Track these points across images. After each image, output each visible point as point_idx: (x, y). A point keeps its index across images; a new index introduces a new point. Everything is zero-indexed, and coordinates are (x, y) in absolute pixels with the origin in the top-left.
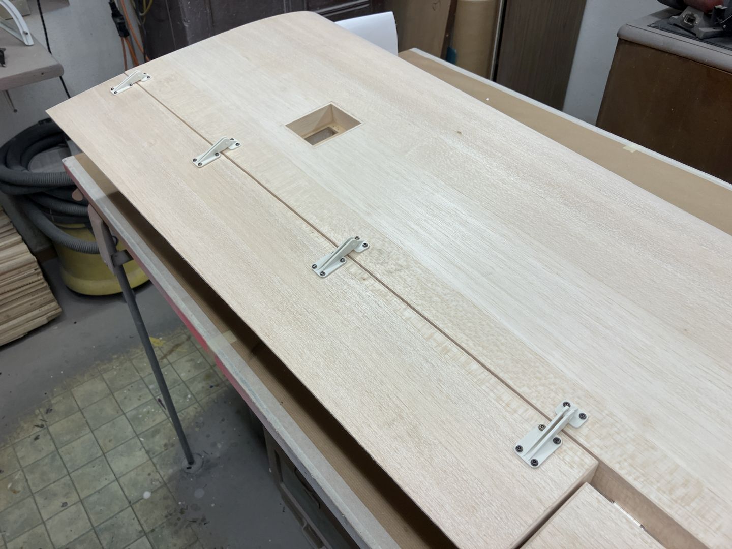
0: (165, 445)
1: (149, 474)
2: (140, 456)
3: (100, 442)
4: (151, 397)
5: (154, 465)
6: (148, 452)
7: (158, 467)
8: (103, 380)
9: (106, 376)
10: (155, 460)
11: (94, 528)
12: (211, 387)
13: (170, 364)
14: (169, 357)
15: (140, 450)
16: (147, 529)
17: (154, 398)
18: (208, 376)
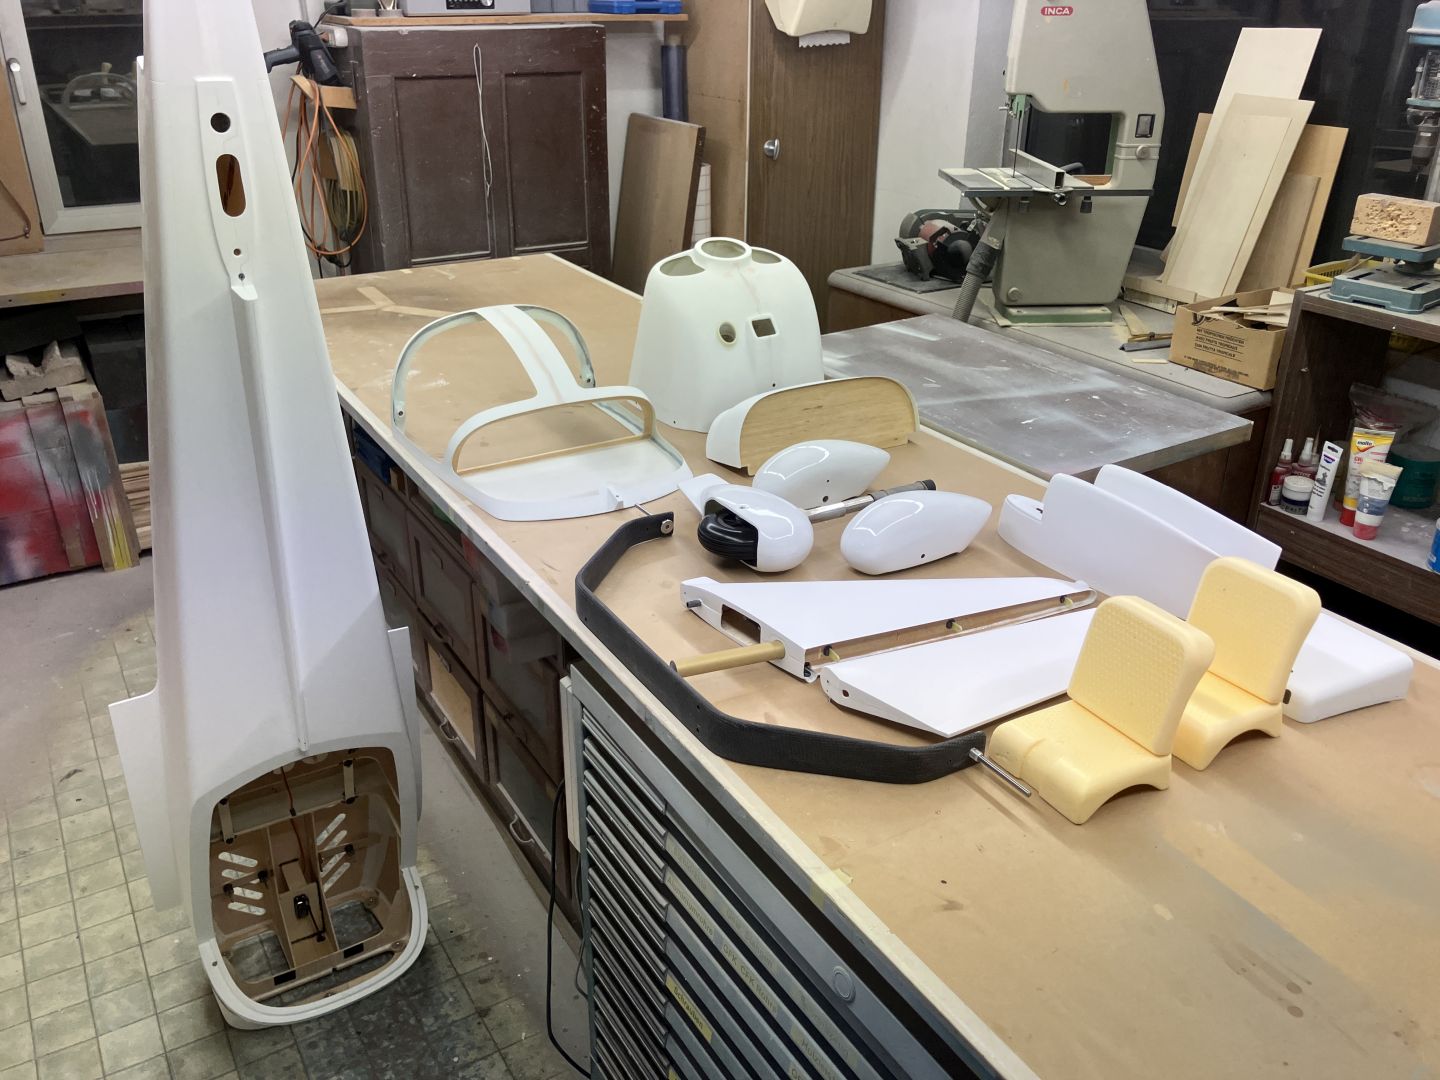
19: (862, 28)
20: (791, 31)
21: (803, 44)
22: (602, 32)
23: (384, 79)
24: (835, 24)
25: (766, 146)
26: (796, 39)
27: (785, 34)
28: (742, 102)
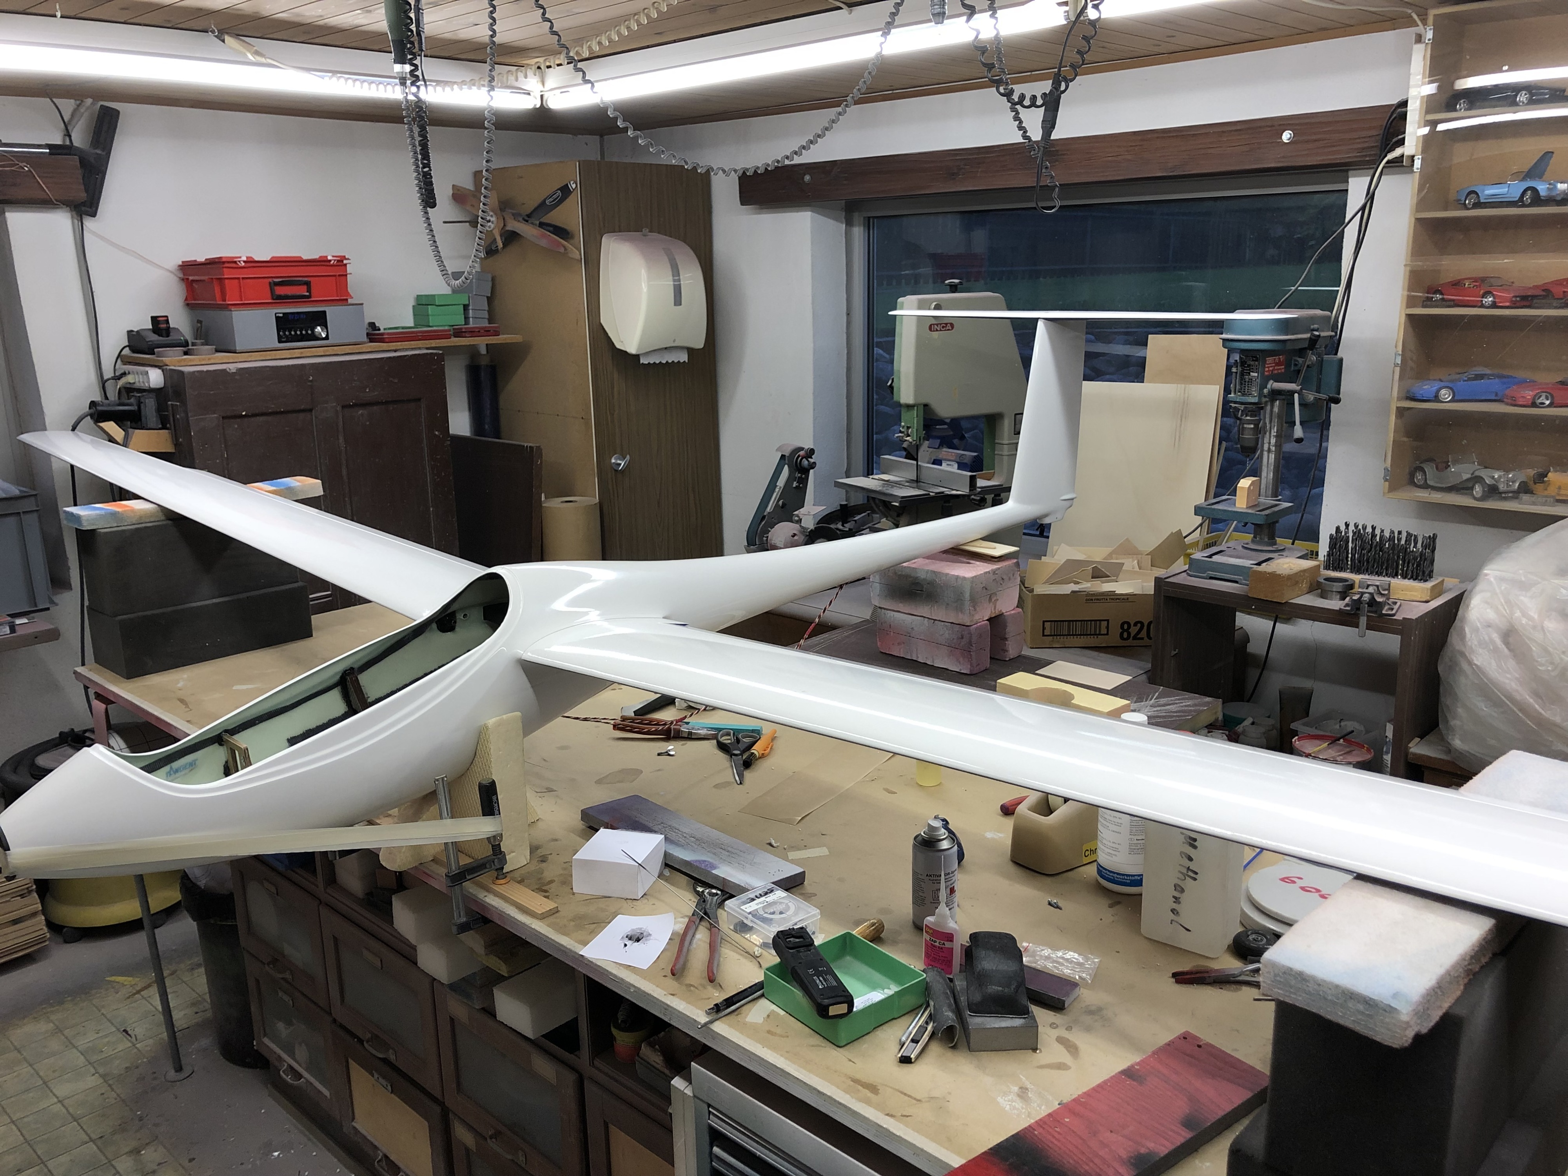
0: (127, 1068)
1: (103, 1094)
2: (92, 1081)
3: (41, 1074)
4: (114, 1029)
5: (110, 1086)
6: (103, 1076)
7: (114, 1087)
8: (52, 1021)
9: (53, 1017)
10: (110, 1082)
11: (26, 1141)
12: (196, 1013)
13: (145, 998)
14: (142, 993)
15: (93, 1075)
16: (94, 1136)
17: (118, 1030)
18: (193, 1004)
19: (699, 343)
20: (632, 349)
21: (644, 361)
22: (441, 357)
23: (212, 419)
24: (674, 341)
25: (613, 461)
26: (637, 357)
27: (626, 352)
28: (586, 420)
